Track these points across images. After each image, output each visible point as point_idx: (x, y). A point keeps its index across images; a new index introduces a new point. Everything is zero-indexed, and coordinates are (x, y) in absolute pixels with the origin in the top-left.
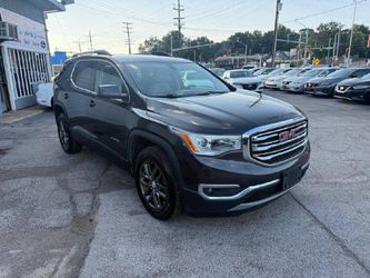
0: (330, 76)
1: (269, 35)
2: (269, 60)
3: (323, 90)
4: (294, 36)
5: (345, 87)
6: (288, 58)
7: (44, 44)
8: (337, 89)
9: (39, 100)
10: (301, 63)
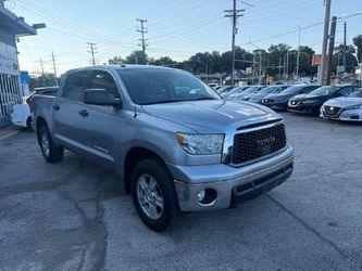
0: (283, 93)
1: (226, 55)
2: (228, 78)
3: (278, 105)
4: (249, 56)
5: (296, 102)
6: (245, 76)
7: (16, 67)
8: (289, 104)
9: (14, 121)
10: (256, 81)
